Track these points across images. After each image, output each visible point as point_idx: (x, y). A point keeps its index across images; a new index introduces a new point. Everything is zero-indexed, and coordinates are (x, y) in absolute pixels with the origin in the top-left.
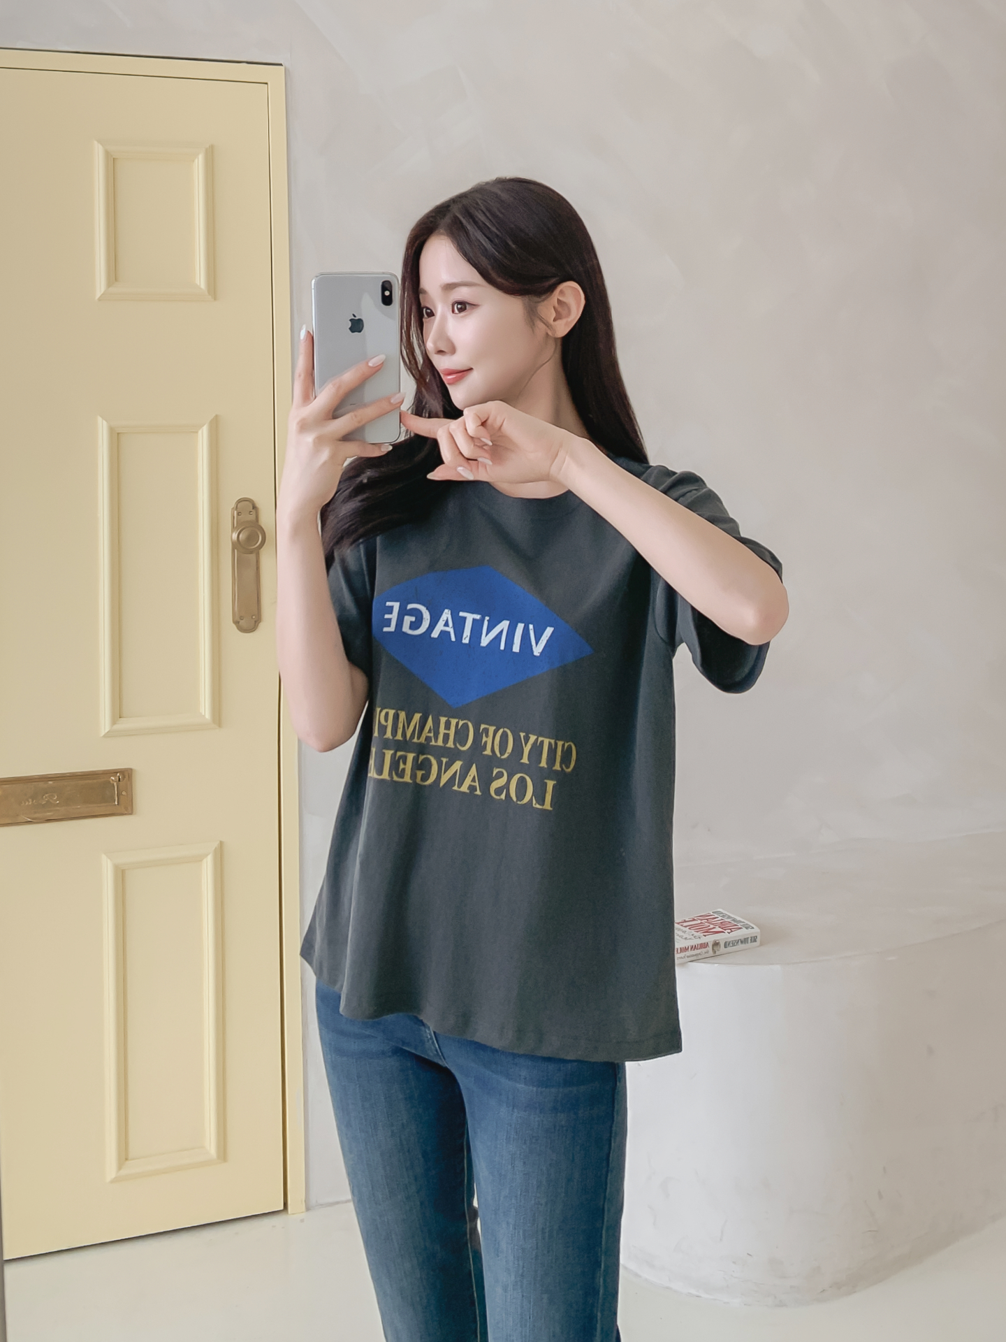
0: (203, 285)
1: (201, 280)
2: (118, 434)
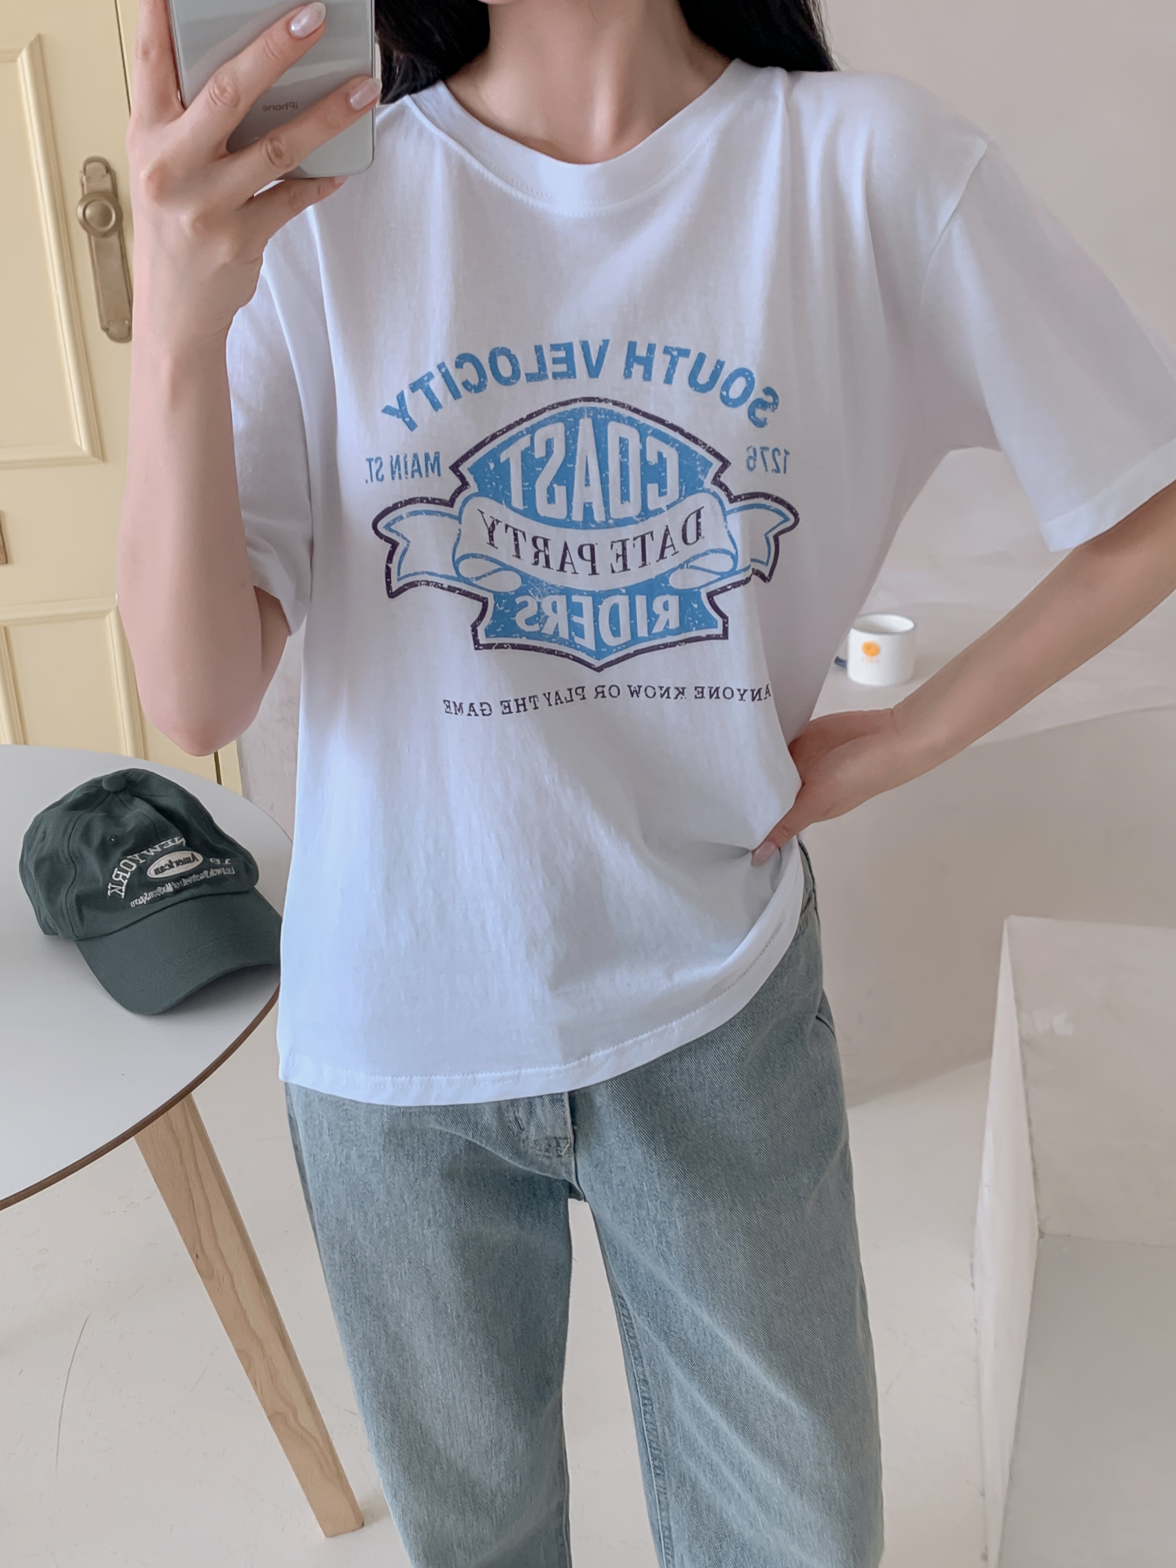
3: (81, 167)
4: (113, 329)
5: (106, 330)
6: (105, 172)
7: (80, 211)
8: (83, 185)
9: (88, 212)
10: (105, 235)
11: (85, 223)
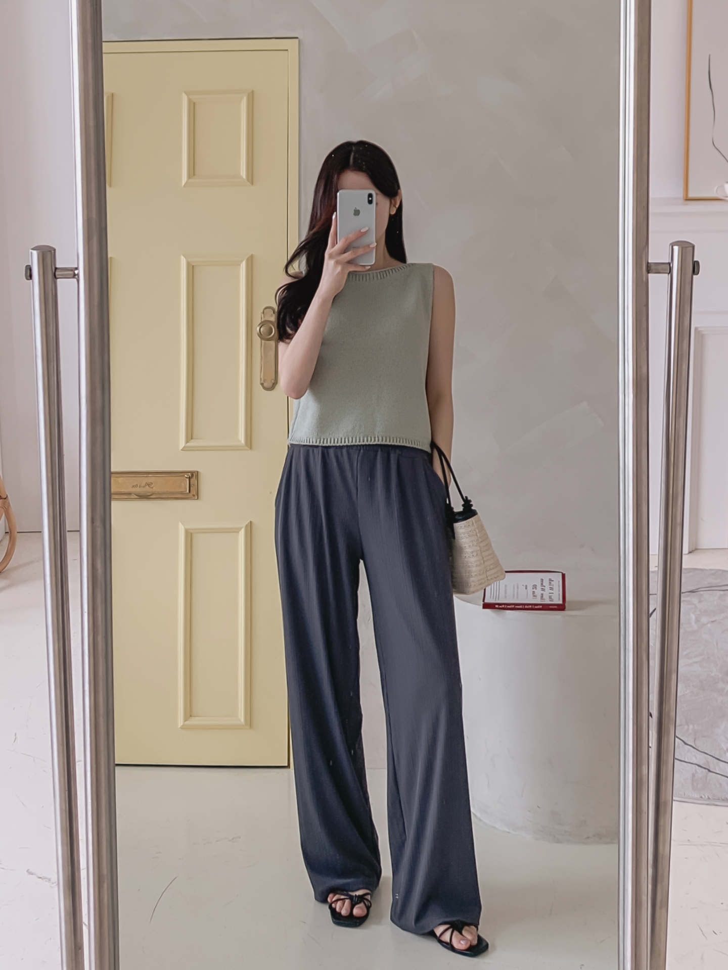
0: (244, 177)
1: (243, 174)
2: (193, 266)
3: (262, 311)
4: (265, 385)
5: (262, 384)
6: (272, 312)
7: (258, 328)
8: (262, 318)
9: (262, 329)
10: (269, 340)
11: (260, 335)
